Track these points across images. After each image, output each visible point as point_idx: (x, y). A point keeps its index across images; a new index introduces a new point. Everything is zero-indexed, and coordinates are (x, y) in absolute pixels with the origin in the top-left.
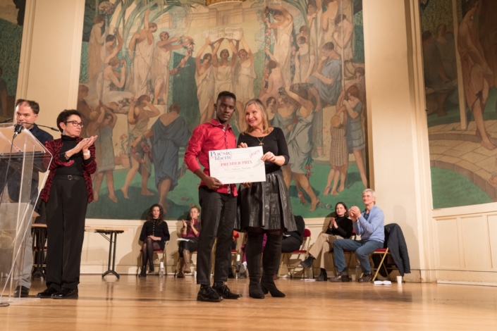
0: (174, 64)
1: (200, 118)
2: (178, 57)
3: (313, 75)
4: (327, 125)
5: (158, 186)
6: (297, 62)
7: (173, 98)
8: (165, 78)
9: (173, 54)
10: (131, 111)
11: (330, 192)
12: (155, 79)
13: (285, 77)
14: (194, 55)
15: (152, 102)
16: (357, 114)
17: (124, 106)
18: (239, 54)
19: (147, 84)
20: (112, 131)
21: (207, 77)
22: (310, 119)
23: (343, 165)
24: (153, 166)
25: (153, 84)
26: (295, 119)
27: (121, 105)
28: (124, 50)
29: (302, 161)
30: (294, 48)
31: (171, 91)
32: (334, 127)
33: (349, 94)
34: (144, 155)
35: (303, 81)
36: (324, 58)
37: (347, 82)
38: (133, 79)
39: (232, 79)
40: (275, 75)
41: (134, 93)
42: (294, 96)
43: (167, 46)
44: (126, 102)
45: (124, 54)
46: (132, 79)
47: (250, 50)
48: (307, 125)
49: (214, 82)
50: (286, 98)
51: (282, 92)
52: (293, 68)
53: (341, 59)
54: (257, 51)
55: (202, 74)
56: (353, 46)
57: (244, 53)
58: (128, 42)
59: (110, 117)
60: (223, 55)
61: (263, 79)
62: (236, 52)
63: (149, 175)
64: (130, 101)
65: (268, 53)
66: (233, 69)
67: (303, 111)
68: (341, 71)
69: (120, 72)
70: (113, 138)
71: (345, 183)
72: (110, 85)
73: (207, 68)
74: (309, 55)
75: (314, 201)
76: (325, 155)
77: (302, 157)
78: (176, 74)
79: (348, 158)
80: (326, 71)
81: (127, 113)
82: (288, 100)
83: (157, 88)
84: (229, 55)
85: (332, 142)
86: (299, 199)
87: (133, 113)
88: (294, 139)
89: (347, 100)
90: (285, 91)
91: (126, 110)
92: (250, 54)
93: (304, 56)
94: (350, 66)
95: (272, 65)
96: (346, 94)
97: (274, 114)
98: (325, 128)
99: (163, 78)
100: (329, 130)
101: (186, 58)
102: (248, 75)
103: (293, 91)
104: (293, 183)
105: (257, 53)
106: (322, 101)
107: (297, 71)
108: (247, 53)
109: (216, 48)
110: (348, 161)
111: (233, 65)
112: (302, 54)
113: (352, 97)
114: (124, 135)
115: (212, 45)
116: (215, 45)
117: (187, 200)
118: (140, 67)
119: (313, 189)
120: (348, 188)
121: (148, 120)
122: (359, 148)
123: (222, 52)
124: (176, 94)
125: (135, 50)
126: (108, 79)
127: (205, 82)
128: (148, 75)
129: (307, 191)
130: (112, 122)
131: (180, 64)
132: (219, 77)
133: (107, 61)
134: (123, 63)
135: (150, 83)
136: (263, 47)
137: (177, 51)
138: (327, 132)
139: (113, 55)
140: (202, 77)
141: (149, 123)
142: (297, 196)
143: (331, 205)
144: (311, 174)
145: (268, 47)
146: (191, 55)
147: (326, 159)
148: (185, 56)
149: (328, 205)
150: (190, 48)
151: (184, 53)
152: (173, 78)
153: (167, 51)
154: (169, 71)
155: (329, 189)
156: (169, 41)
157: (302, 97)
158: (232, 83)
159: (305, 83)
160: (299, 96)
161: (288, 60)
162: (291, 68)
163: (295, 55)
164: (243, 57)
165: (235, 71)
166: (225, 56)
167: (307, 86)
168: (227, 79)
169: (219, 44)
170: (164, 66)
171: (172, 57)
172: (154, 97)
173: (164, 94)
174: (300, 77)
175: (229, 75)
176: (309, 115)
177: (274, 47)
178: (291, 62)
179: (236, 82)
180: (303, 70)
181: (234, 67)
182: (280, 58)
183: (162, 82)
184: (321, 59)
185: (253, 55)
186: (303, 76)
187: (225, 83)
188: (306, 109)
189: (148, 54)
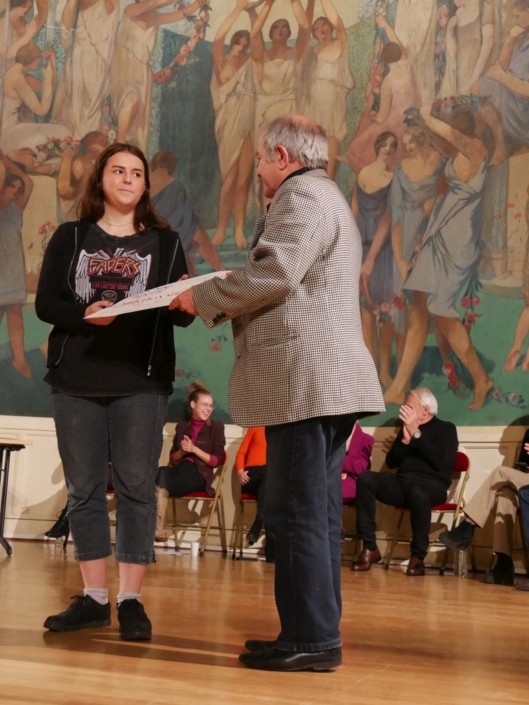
0: (164, 58)
1: (221, 185)
2: (172, 40)
3: (488, 74)
4: (519, 199)
6: (450, 45)
7: (160, 138)
8: (143, 91)
9: (161, 34)
10: (65, 168)
11: (519, 363)
12: (120, 93)
13: (420, 81)
14: (210, 36)
17: (49, 158)
18: (313, 29)
19: (102, 106)
20: (22, 215)
21: (240, 88)
22: (476, 184)
25: (115, 105)
26: (442, 185)
27: (42, 155)
28: (50, 26)
29: (455, 289)
30: (444, 8)
31: (155, 121)
35: (464, 91)
38: (71, 95)
39: (295, 90)
40: (397, 78)
41: (72, 128)
42: (442, 128)
43: (148, 17)
44: (53, 148)
45: (51, 36)
46: (69, 96)
47: (340, 20)
48: (469, 201)
49: (255, 99)
50: (423, 134)
51: (412, 119)
52: (440, 58)
54: (358, 21)
55: (228, 80)
57: (326, 28)
58: (61, 7)
59: (17, 184)
60: (277, 32)
61: (369, 90)
62: (306, 26)
64: (62, 146)
65: (383, 24)
66: (299, 67)
67: (460, 165)
69: (40, 79)
70: (23, 231)
72: (19, 109)
73: (238, 66)
74: (482, 25)
75: (481, 386)
76: (511, 272)
77: (456, 278)
78: (169, 80)
81: (55, 174)
82: (427, 139)
83: (124, 115)
84: (289, 33)
85: (528, 242)
86: (446, 380)
87: (68, 174)
88: (438, 232)
90: (419, 117)
91: (54, 166)
92: (340, 28)
93: (469, 27)
95: (391, 53)
97: (391, 174)
98: (512, 206)
99: (139, 91)
100: (523, 211)
101: (192, 44)
102: (332, 81)
103: (438, 117)
104: (432, 340)
105: (356, 27)
106: (508, 139)
107: (451, 65)
108: (332, 27)
109: (261, 17)
111: (298, 58)
112: (463, 23)
114: (49, 223)
116: (258, 10)
117: (188, 377)
118: (87, 69)
119: (480, 356)
123: (274, 27)
124: (167, 126)
125: (75, 26)
126: (14, 94)
127: (233, 100)
128: (103, 84)
129: (465, 360)
130: (22, 195)
131: (177, 58)
132: (266, 86)
133: (13, 52)
134: (49, 58)
135: (108, 103)
136: (371, 10)
138: (518, 215)
139: (25, 40)
140: (226, 88)
142: (440, 373)
143: (521, 397)
144: (476, 319)
145: (381, 10)
146: (202, 35)
147: (513, 282)
148: (188, 39)
149: (513, 395)
150: (202, 19)
151: (187, 30)
152: (160, 91)
153: (148, 27)
154: (153, 75)
155: (518, 357)
156: (151, 3)
157: (459, 130)
158: (296, 99)
159: (468, 94)
160: (453, 127)
161: (428, 39)
162: (435, 60)
163: (446, 25)
164: (323, 36)
165: (303, 72)
166: (280, 35)
167: (473, 102)
168: (285, 92)
169: (267, 7)
170: (142, 62)
171: (159, 42)
172: (117, 135)
173: (140, 129)
174: (457, 81)
175: (289, 82)
176: (475, 174)
177: (396, 9)
178: (436, 44)
179: (304, 98)
180: (464, 63)
181: (301, 61)
182: (410, 36)
183: (135, 101)
184: (509, 33)
185: (347, 32)
186: (465, 77)
187: (281, 101)
188: (469, 159)
189: (105, 36)
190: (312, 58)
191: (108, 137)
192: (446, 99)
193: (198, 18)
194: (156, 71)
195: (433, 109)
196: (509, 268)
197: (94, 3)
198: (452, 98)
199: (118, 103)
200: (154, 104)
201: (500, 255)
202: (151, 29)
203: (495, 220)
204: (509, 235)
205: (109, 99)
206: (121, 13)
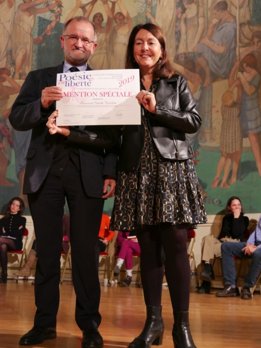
0: (39, 31)
2: (43, 22)
3: (202, 42)
4: (218, 104)
5: (18, 176)
6: (183, 27)
8: (28, 47)
9: (37, 19)
11: (219, 184)
12: (17, 48)
14: (63, 20)
15: (13, 77)
16: (254, 90)
18: (115, 18)
19: (7, 55)
22: (197, 95)
23: (236, 152)
24: (13, 152)
25: (14, 54)
30: (180, 9)
31: (35, 63)
32: (226, 106)
33: (245, 65)
34: (2, 139)
35: (190, 50)
36: (215, 21)
37: (242, 50)
39: (106, 48)
42: (180, 68)
43: (30, 10)
47: (128, 14)
52: (178, 34)
53: (235, 21)
54: (137, 14)
56: (251, 5)
57: (121, 17)
60: (97, 19)
62: (111, 16)
63: (9, 162)
65: (149, 16)
66: (108, 37)
68: (235, 36)
71: (238, 173)
74: (198, 18)
76: (214, 139)
78: (41, 43)
79: (241, 144)
80: (217, 36)
83: (19, 59)
84: (103, 20)
85: (223, 124)
89: (242, 72)
92: (128, 18)
93: (192, 19)
94: (246, 29)
96: (241, 65)
98: (214, 107)
99: (26, 48)
101: (53, 24)
102: (124, 44)
103: (177, 63)
105: (136, 17)
106: (212, 74)
107: (183, 37)
108: (124, 17)
109: (88, 12)
110: (241, 147)
111: (107, 32)
112: (189, 16)
113: (248, 69)
115: (83, 8)
116: (87, 8)
119: (200, 181)
120: (241, 180)
121: (8, 97)
122: (256, 131)
123: (95, 16)
124: (41, 65)
128: (8, 44)
131: (46, 31)
135: (10, 53)
136: (143, 9)
137: (42, 15)
138: (217, 111)
141: (9, 101)
143: (220, 201)
144: (198, 162)
145: (149, 9)
146: (58, 20)
147: (215, 144)
148: (51, 22)
149: (216, 200)
150: (58, 12)
151: (51, 17)
152: (37, 48)
153: (30, 15)
154: (33, 39)
155: (218, 181)
156: (32, 3)
157: (188, 69)
158: (107, 53)
159: (192, 52)
160: (185, 68)
161: (172, 24)
162: (175, 34)
163: (181, 18)
164: (120, 22)
165: (110, 39)
166: (98, 20)
167: (194, 56)
168: (101, 49)
169: (91, 7)
170: (27, 33)
171: (36, 23)
172: (15, 70)
173: (27, 67)
174: (187, 45)
175: (103, 44)
176: (196, 91)
177: (156, 9)
178: (176, 26)
179: (110, 53)
180: (190, 36)
181: (109, 34)
182: (163, 23)
183: (24, 52)
184: (211, 22)
185: (132, 20)
186: (190, 43)
187: (99, 54)
188: (193, 84)
189: (8, 19)
190: (115, 32)
191: (10, 71)
192: (181, 54)
193: (56, 11)
194: (35, 38)
195: (175, 59)
196: (213, 137)
197: (3, 2)
198: (184, 53)
199: (15, 53)
200: (34, 54)
201: (209, 131)
202: (32, 16)
203: (206, 114)
204: (213, 121)
205: (11, 51)
206: (17, 8)
